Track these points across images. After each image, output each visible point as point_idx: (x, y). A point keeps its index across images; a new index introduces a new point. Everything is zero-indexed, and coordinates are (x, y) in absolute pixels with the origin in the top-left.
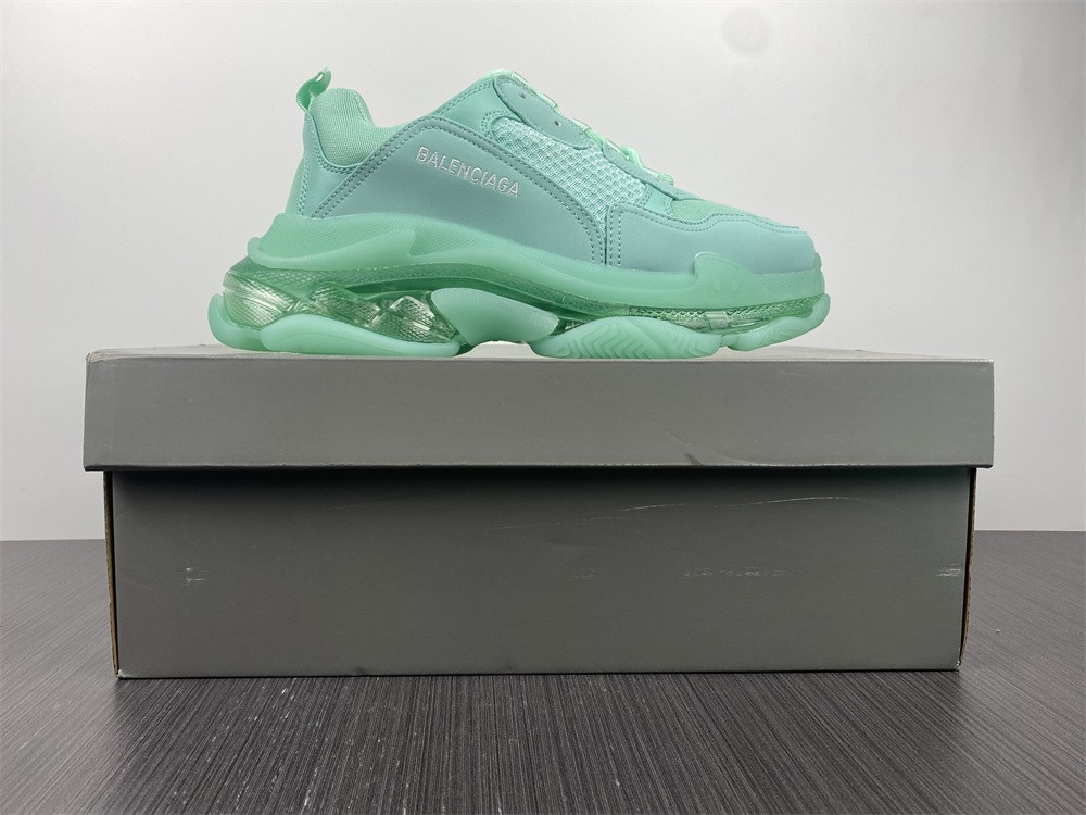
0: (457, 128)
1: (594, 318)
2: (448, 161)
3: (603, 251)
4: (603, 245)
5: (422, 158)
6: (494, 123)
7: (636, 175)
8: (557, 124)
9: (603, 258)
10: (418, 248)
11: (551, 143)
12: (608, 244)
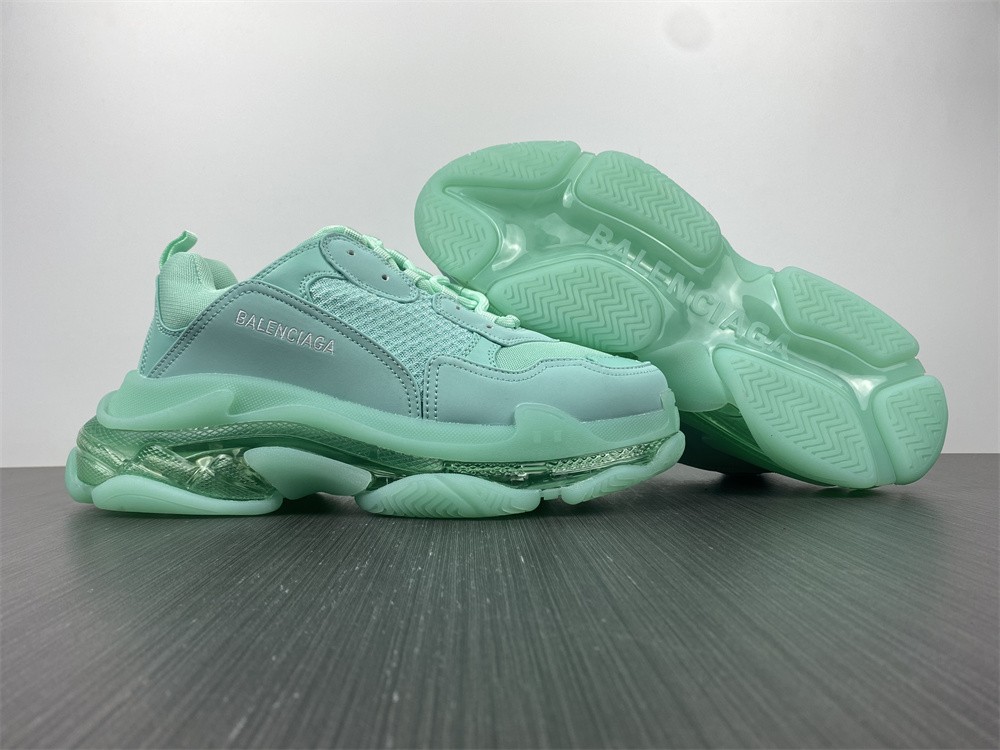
0: (275, 291)
1: (409, 474)
2: (265, 324)
3: (419, 405)
4: (419, 399)
5: (243, 321)
6: (313, 283)
7: (464, 325)
8: (385, 278)
9: (419, 411)
10: (237, 408)
11: (373, 298)
12: (425, 397)
